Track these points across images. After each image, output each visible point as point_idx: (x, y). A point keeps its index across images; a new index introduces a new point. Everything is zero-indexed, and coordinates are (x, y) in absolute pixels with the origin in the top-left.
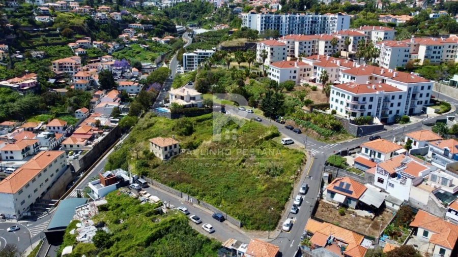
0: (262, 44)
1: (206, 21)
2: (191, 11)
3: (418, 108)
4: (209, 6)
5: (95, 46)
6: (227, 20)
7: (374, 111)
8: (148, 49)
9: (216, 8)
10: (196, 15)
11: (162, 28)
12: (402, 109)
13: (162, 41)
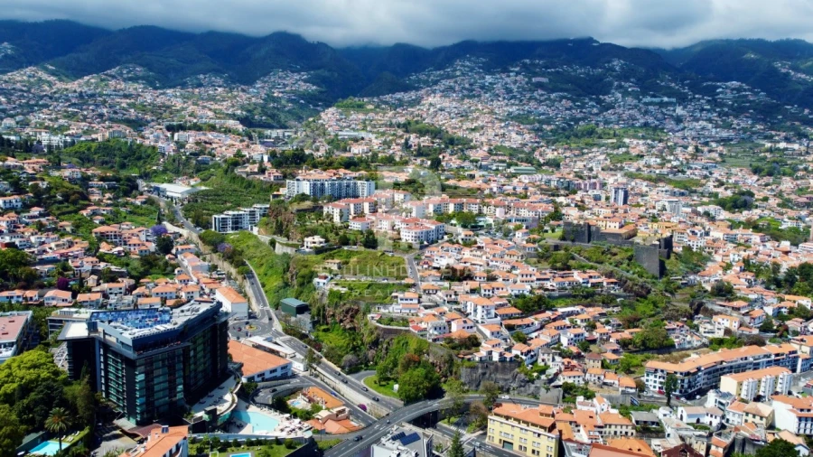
0: (330, 207)
2: (115, 155)
3: (440, 236)
4: (142, 149)
5: (105, 212)
6: (191, 171)
7: (423, 238)
8: (131, 212)
9: (163, 155)
10: (125, 161)
11: (127, 185)
12: (434, 237)
13: (138, 202)
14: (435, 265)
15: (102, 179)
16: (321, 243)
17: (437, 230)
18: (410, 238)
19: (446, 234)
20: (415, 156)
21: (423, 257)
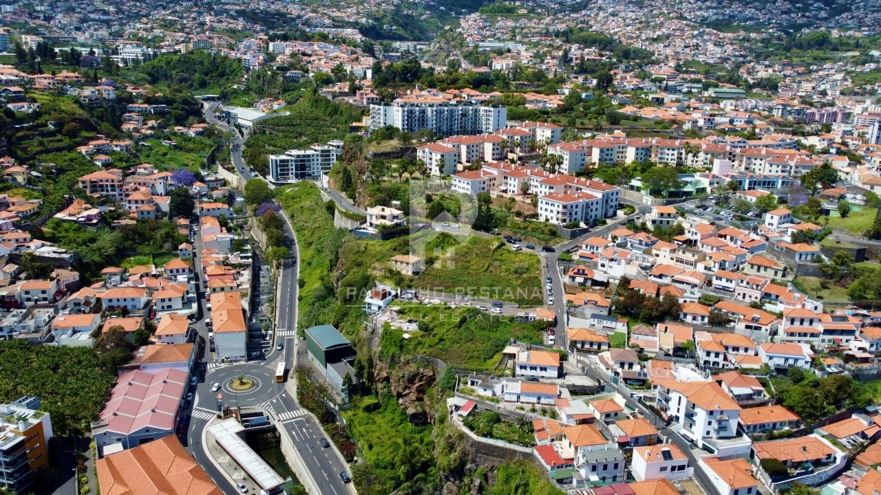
0: (427, 150)
1: (235, 91)
2: (195, 71)
3: (610, 212)
4: (227, 63)
5: (118, 149)
6: (277, 91)
7: (579, 216)
8: (176, 147)
9: (248, 69)
10: (206, 78)
11: (183, 109)
12: (599, 213)
13: (192, 133)
14: (599, 276)
15: (149, 101)
16: (395, 217)
17: (606, 200)
18: (554, 215)
19: (621, 206)
20: (575, 73)
21: (575, 257)
